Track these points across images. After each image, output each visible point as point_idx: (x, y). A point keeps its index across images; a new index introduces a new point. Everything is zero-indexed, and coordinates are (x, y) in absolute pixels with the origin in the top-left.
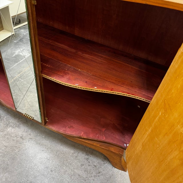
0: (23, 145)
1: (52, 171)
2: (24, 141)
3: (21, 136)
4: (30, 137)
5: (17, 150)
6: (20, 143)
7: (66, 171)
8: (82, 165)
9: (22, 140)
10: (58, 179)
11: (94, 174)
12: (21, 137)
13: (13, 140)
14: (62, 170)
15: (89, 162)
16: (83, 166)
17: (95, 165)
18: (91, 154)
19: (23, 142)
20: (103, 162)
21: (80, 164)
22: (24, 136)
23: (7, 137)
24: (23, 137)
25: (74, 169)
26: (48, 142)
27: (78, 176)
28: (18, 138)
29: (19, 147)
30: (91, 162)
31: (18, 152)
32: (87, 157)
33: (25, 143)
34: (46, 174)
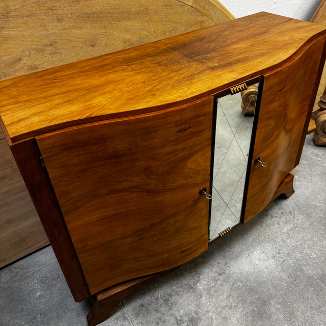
0: (234, 275)
1: (279, 253)
2: (227, 272)
3: (217, 274)
4: (222, 265)
5: (240, 284)
6: (229, 278)
7: (282, 240)
8: (278, 223)
9: (224, 275)
10: (291, 250)
11: (291, 217)
12: (220, 274)
13: (221, 285)
14: (281, 243)
15: (276, 217)
16: (280, 223)
17: (281, 212)
18: (267, 211)
19: (229, 274)
20: (280, 206)
21: (277, 225)
22: (218, 270)
23: (212, 292)
24: (221, 272)
25: (281, 232)
26: (237, 246)
27: (291, 232)
29: (236, 280)
30: (276, 215)
31: (242, 282)
32: (269, 216)
33: (231, 272)
34: (281, 260)
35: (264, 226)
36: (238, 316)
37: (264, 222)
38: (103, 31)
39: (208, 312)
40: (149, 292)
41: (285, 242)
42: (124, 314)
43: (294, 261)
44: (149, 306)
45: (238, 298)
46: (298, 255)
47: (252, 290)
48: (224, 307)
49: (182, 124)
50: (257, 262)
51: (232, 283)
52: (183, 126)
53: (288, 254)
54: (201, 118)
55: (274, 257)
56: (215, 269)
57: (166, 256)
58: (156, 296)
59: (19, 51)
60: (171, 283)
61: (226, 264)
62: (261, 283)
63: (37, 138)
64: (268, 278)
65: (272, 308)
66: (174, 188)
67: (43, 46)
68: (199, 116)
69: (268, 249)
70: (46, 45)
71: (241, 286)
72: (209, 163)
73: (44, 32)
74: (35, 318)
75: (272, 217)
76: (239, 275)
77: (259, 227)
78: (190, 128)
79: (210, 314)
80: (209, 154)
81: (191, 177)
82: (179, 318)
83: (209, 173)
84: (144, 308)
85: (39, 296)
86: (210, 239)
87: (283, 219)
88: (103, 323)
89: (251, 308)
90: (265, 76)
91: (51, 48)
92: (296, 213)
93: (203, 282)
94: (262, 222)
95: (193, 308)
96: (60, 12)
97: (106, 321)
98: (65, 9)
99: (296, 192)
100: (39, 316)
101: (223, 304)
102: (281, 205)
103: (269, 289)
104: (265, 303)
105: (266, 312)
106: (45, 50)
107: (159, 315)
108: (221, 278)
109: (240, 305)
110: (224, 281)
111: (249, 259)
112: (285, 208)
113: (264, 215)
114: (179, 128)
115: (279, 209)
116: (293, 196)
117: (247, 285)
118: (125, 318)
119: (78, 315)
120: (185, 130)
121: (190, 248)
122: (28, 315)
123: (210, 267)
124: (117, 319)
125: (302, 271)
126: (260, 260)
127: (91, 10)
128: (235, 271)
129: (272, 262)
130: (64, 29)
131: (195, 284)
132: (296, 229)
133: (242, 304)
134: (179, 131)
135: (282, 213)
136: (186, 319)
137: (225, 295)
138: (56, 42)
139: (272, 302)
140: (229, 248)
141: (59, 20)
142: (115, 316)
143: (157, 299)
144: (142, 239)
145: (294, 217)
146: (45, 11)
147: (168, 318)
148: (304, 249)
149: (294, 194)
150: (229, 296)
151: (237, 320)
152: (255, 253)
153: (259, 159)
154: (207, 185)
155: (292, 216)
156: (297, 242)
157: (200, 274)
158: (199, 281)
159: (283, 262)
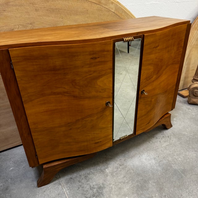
0: (129, 166)
1: (158, 157)
2: (125, 164)
3: (119, 165)
4: (123, 160)
6: (126, 168)
8: (160, 142)
9: (123, 166)
10: (166, 155)
11: (169, 139)
12: (120, 165)
13: (120, 171)
15: (159, 138)
18: (154, 135)
19: (126, 166)
20: (162, 133)
21: (159, 143)
22: (120, 163)
23: (114, 174)
27: (167, 146)
29: (130, 169)
31: (133, 170)
32: (155, 138)
35: (151, 142)
36: (128, 188)
37: (151, 140)
38: (61, 19)
39: (110, 184)
40: (76, 172)
41: (163, 151)
42: (60, 182)
43: (167, 161)
44: (76, 179)
45: (129, 178)
46: (170, 159)
47: (138, 175)
48: (120, 183)
49: (93, 54)
50: (144, 161)
51: (127, 170)
52: (94, 56)
53: (164, 158)
54: (105, 53)
55: (155, 159)
56: (118, 163)
57: (86, 144)
58: (80, 174)
59: (13, 25)
60: (90, 168)
61: (125, 160)
62: (145, 171)
63: (9, 49)
64: (150, 169)
65: (150, 185)
66: (90, 97)
67: (26, 24)
68: (104, 51)
69: (151, 154)
70: (28, 24)
71: (132, 172)
72: (111, 85)
73: (27, 16)
74: (7, 181)
75: (157, 138)
76: (132, 167)
77: (148, 143)
78: (99, 58)
79: (111, 185)
80: (111, 79)
81: (100, 92)
82: (92, 186)
83: (112, 92)
84: (72, 180)
85: (12, 170)
86: (114, 140)
87: (163, 139)
88: (47, 185)
89: (136, 184)
90: (145, 35)
91: (31, 25)
92: (172, 137)
93: (110, 169)
95: (101, 181)
96: (37, 6)
97: (48, 185)
98: (40, 4)
99: (173, 127)
100: (10, 180)
101: (120, 181)
102: (163, 132)
103: (149, 175)
104: (146, 182)
105: (145, 186)
106: (28, 26)
107: (80, 184)
108: (121, 167)
109: (131, 182)
110: (122, 169)
111: (140, 158)
112: (165, 134)
113: (152, 137)
114: (91, 56)
115: (162, 135)
116: (171, 128)
117: (136, 172)
118: (60, 184)
119: (33, 181)
120: (96, 58)
121: (101, 142)
122: (3, 179)
123: (115, 161)
124: (55, 184)
125: (171, 167)
126: (146, 159)
127: (55, 7)
128: (130, 164)
129: (153, 161)
130: (39, 16)
131: (105, 169)
132: (171, 145)
133: (132, 182)
134: (92, 58)
135: (163, 137)
136: (96, 187)
137: (122, 176)
138: (34, 23)
139: (150, 182)
140: (128, 152)
141: (37, 10)
142: (54, 183)
143: (80, 176)
144: (71, 129)
146: (29, 4)
147: (85, 186)
148: (174, 155)
149: (172, 128)
150: (124, 177)
151: (127, 189)
152: (143, 156)
153: (144, 91)
154: (111, 100)
156: (170, 152)
157: (108, 164)
158: (107, 168)
159: (160, 161)
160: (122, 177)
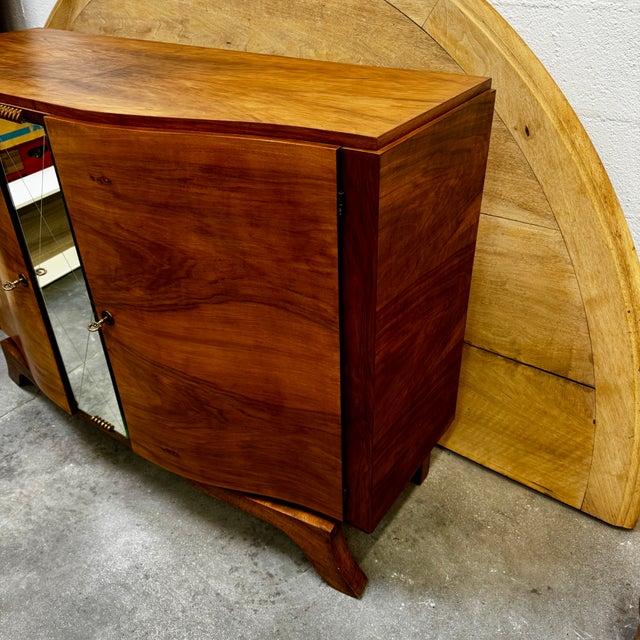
0: (91, 509)
1: (147, 577)
2: (98, 499)
3: (93, 485)
4: (114, 488)
6: (85, 504)
7: (186, 580)
8: (233, 570)
9: (92, 495)
10: (158, 599)
12: (92, 490)
14: (175, 578)
15: (256, 564)
16: (236, 574)
17: (272, 571)
18: (268, 544)
19: (93, 502)
20: (294, 568)
21: (229, 567)
22: (101, 485)
25: (208, 577)
26: (157, 504)
28: (84, 491)
29: (81, 513)
30: (261, 564)
32: (253, 550)
33: (97, 504)
34: (130, 582)
35: (222, 542)
36: (11, 526)
41: (179, 586)
43: (129, 607)
46: (143, 614)
48: (28, 505)
51: (75, 508)
53: (146, 595)
62: (74, 552)
64: (85, 562)
65: (21, 575)
75: (253, 555)
77: (216, 533)
79: (18, 490)
89: (24, 543)
92: (280, 605)
93: (77, 470)
94: (232, 538)
95: (31, 466)
102: (299, 572)
103: (59, 567)
104: (32, 563)
110: (78, 497)
111: (129, 526)
112: (292, 580)
123: (108, 472)
125: (103, 623)
129: (123, 565)
133: (32, 530)
135: (271, 576)
136: (13, 463)
137: (50, 503)
139: (33, 575)
140: (153, 492)
145: (261, 602)
148: (164, 626)
150: (48, 508)
152: (144, 534)
155: (265, 597)
156: (183, 612)
157: (93, 463)
158: (78, 464)
159: (125, 586)
160: (48, 503)
